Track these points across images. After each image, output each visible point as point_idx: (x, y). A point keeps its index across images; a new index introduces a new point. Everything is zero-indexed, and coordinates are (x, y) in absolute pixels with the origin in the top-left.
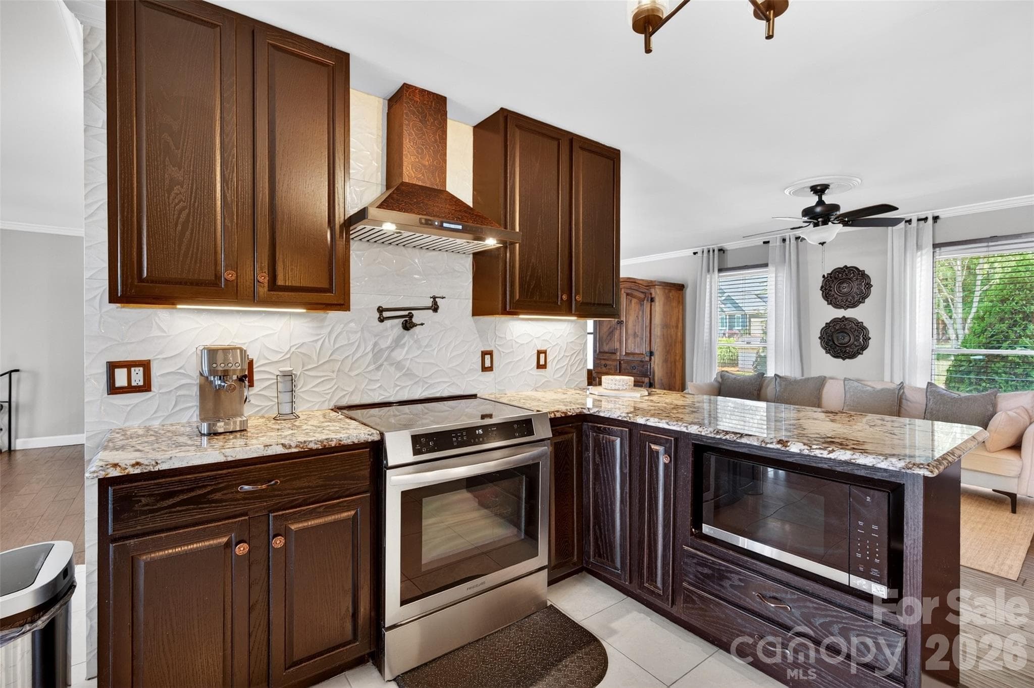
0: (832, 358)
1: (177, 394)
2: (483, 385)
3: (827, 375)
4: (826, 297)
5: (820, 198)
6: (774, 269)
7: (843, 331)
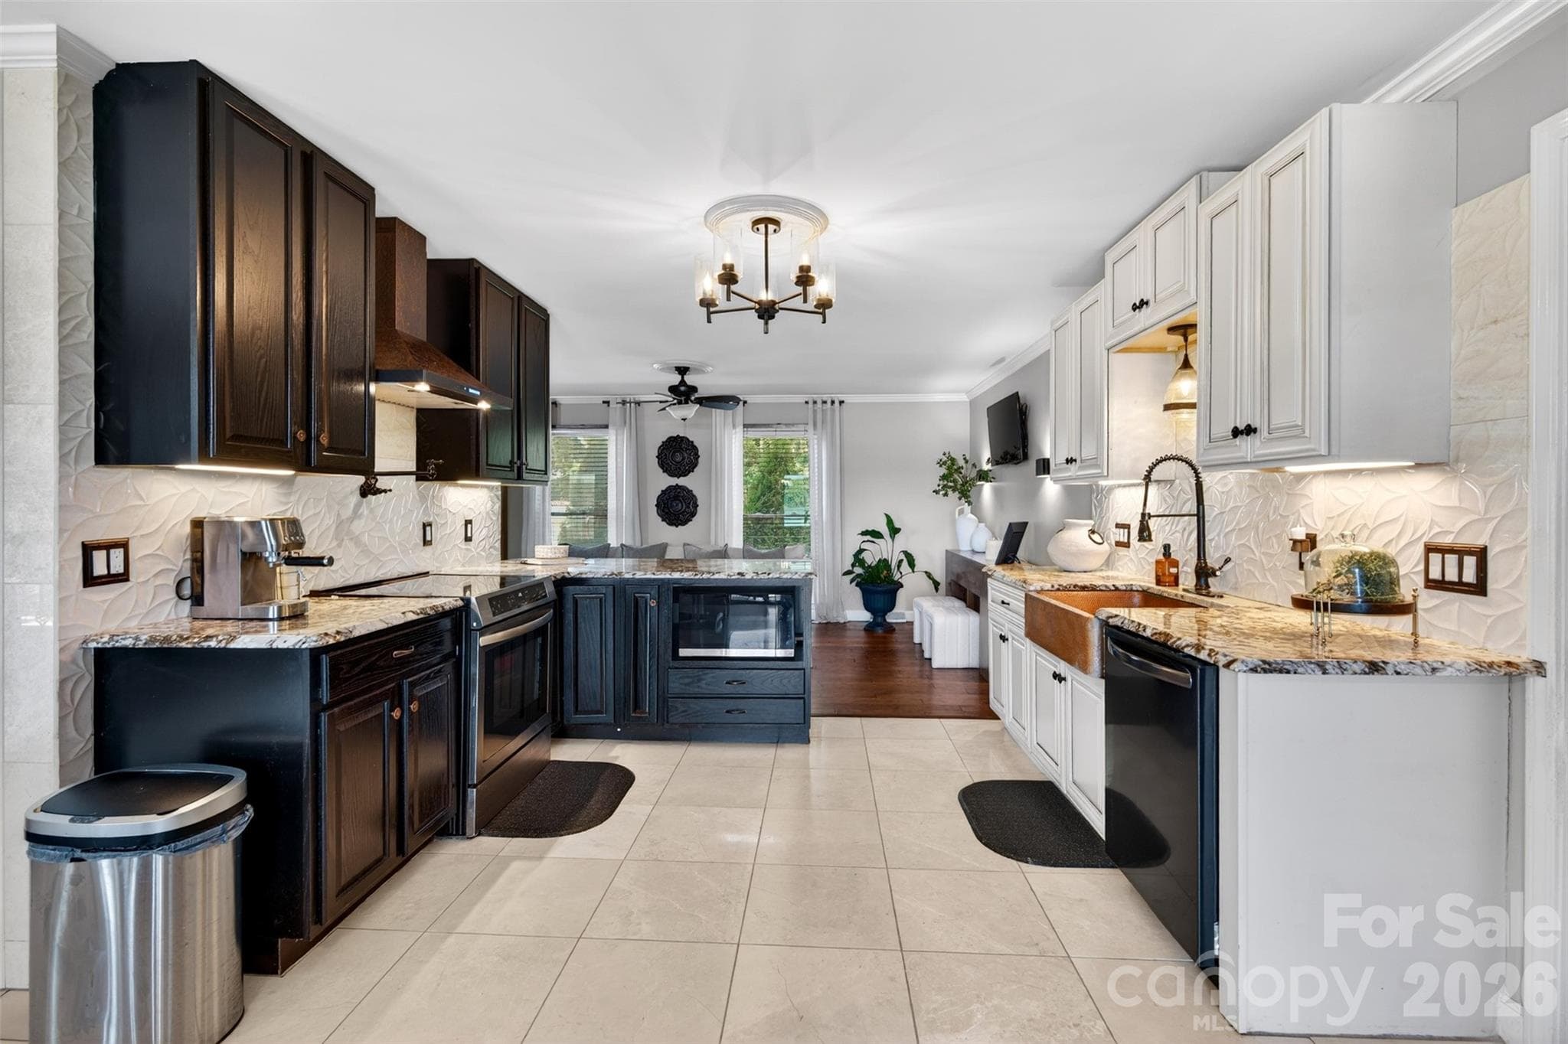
0: (667, 526)
1: (156, 584)
2: (423, 559)
3: (669, 542)
4: (662, 464)
5: (683, 378)
6: (615, 432)
7: (676, 498)
